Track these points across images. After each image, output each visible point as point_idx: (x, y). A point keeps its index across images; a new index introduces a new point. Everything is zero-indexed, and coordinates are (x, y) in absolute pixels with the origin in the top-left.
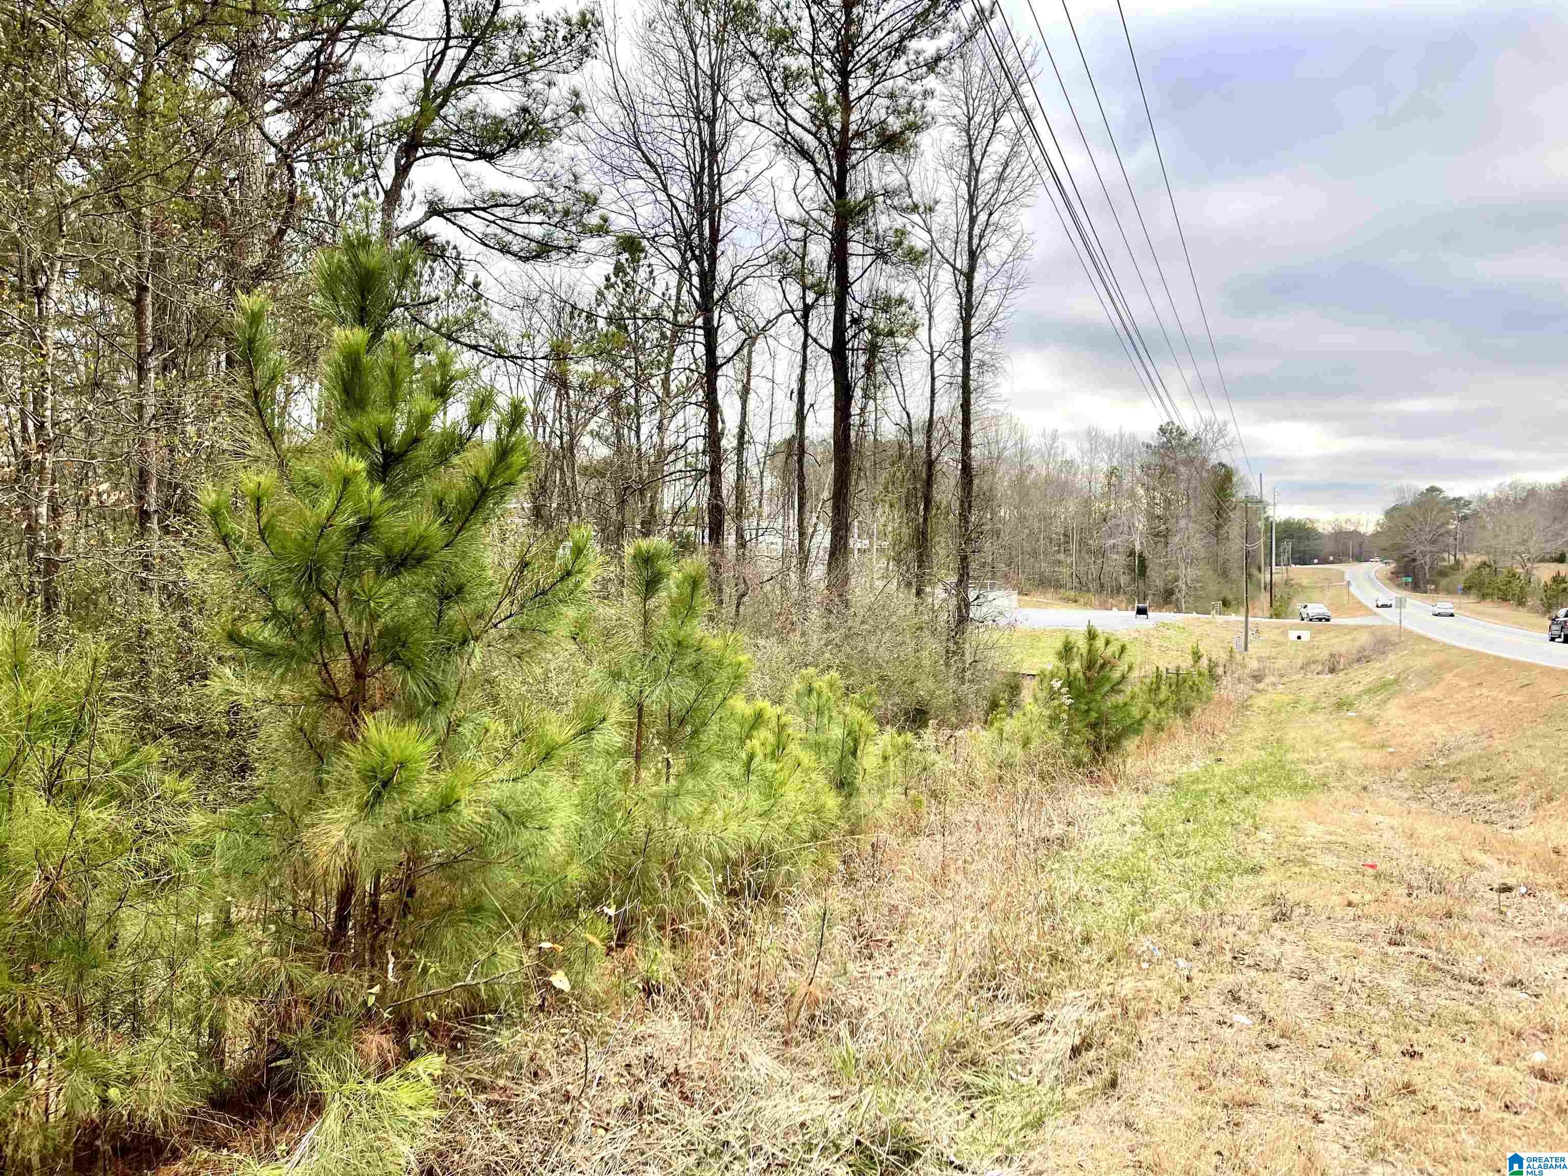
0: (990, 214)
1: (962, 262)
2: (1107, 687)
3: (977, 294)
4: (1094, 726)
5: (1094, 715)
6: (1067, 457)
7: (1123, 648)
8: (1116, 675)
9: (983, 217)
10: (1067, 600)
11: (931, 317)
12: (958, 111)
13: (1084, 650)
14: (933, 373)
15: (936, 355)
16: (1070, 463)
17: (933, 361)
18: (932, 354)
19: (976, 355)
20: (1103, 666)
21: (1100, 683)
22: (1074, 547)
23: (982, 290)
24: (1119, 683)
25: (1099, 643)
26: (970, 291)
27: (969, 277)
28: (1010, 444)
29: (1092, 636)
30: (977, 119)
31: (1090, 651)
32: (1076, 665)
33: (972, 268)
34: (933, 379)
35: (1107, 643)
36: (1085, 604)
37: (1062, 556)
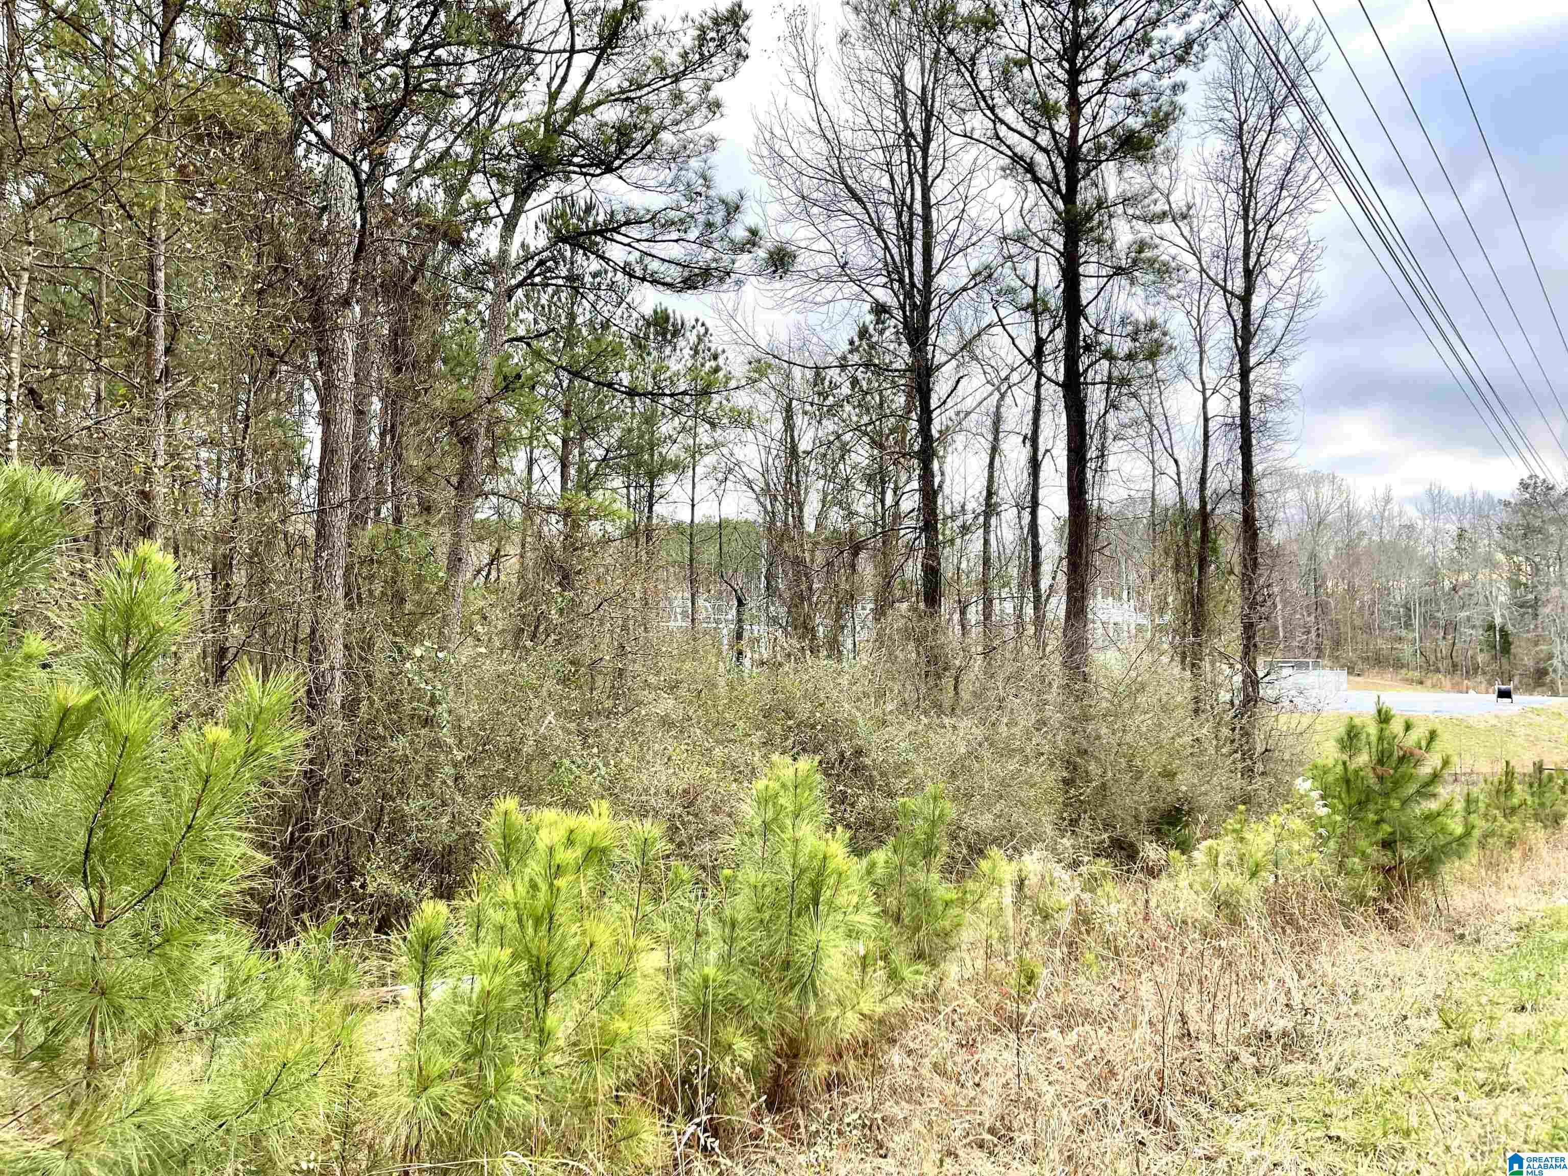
0: (1270, 226)
1: (1238, 284)
2: (1411, 789)
3: (1255, 315)
4: (1387, 845)
5: (1387, 828)
6: (1405, 521)
7: (1432, 735)
8: (1425, 770)
9: (1262, 229)
10: (1410, 681)
11: (1202, 352)
12: (1227, 115)
13: (1374, 739)
14: (1205, 413)
15: (1208, 393)
16: (1410, 527)
17: (1205, 400)
18: (1203, 392)
19: (1256, 390)
20: (1402, 760)
21: (1397, 784)
22: (1416, 622)
23: (1261, 311)
24: (1427, 784)
25: (1396, 726)
26: (1246, 315)
27: (1246, 299)
28: (1333, 507)
29: (1384, 718)
30: (1252, 121)
31: (1381, 739)
32: (1363, 759)
33: (1249, 290)
34: (1206, 420)
35: (1408, 727)
36: (1433, 686)
37: (1404, 633)
